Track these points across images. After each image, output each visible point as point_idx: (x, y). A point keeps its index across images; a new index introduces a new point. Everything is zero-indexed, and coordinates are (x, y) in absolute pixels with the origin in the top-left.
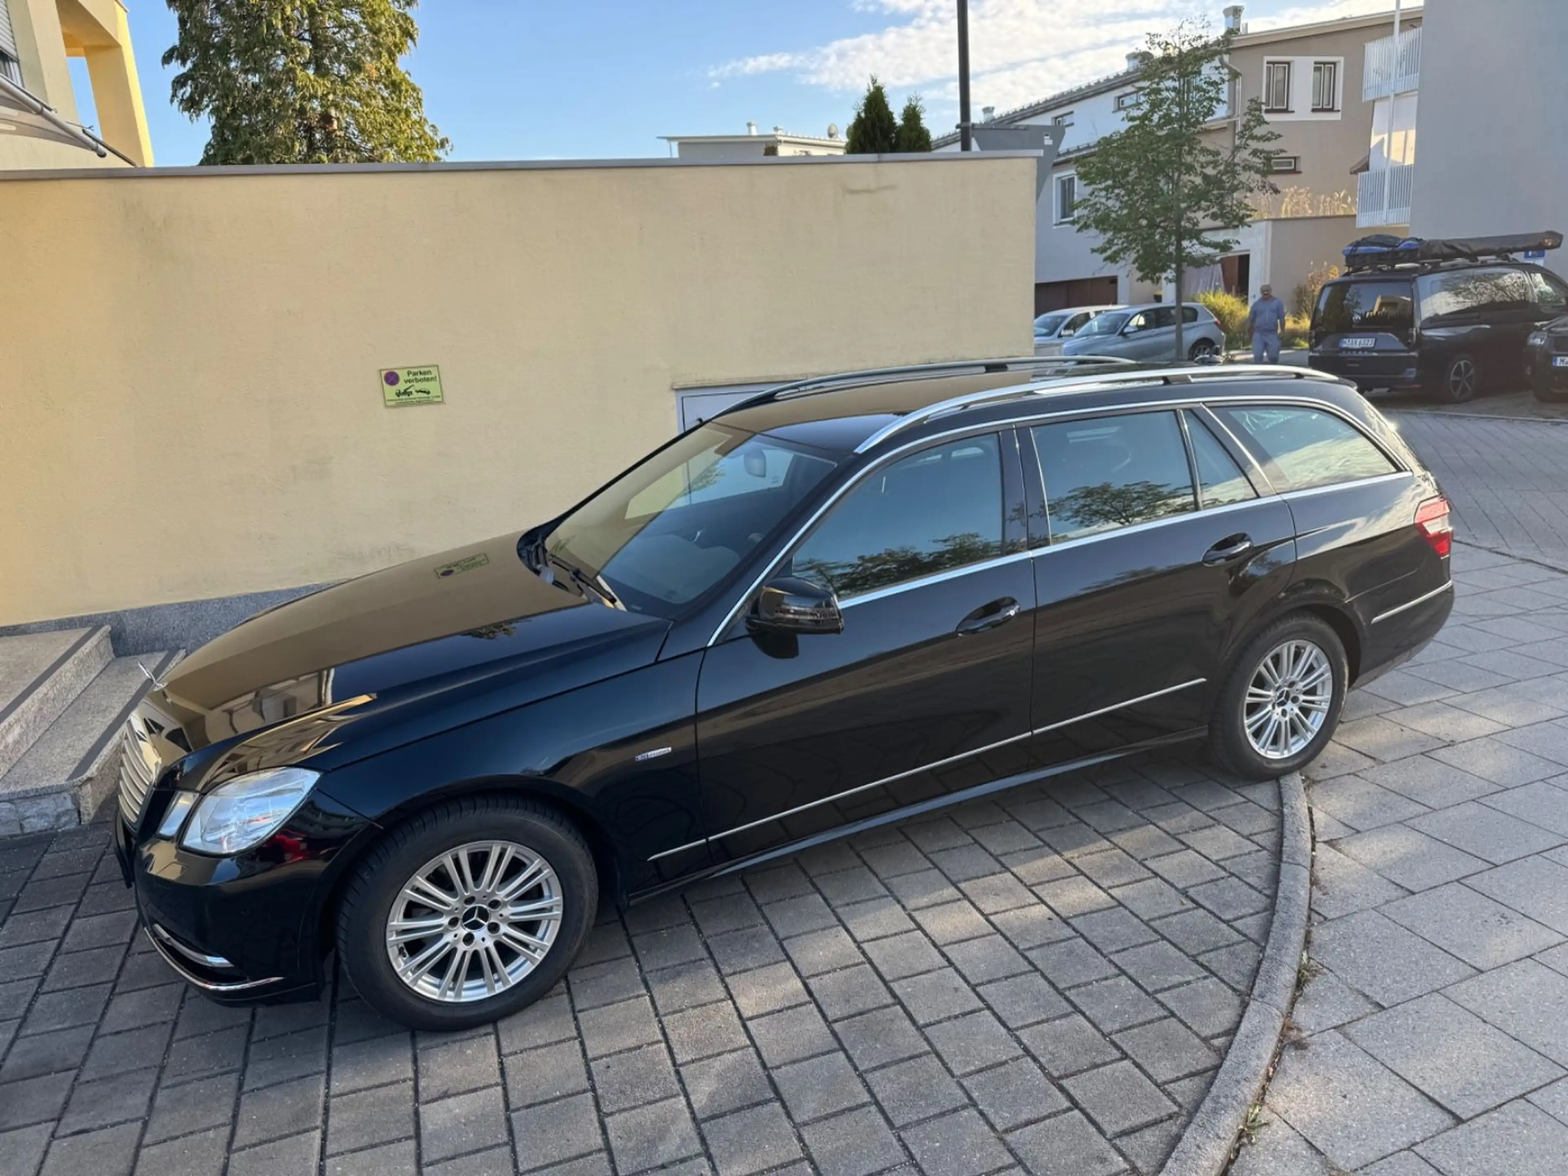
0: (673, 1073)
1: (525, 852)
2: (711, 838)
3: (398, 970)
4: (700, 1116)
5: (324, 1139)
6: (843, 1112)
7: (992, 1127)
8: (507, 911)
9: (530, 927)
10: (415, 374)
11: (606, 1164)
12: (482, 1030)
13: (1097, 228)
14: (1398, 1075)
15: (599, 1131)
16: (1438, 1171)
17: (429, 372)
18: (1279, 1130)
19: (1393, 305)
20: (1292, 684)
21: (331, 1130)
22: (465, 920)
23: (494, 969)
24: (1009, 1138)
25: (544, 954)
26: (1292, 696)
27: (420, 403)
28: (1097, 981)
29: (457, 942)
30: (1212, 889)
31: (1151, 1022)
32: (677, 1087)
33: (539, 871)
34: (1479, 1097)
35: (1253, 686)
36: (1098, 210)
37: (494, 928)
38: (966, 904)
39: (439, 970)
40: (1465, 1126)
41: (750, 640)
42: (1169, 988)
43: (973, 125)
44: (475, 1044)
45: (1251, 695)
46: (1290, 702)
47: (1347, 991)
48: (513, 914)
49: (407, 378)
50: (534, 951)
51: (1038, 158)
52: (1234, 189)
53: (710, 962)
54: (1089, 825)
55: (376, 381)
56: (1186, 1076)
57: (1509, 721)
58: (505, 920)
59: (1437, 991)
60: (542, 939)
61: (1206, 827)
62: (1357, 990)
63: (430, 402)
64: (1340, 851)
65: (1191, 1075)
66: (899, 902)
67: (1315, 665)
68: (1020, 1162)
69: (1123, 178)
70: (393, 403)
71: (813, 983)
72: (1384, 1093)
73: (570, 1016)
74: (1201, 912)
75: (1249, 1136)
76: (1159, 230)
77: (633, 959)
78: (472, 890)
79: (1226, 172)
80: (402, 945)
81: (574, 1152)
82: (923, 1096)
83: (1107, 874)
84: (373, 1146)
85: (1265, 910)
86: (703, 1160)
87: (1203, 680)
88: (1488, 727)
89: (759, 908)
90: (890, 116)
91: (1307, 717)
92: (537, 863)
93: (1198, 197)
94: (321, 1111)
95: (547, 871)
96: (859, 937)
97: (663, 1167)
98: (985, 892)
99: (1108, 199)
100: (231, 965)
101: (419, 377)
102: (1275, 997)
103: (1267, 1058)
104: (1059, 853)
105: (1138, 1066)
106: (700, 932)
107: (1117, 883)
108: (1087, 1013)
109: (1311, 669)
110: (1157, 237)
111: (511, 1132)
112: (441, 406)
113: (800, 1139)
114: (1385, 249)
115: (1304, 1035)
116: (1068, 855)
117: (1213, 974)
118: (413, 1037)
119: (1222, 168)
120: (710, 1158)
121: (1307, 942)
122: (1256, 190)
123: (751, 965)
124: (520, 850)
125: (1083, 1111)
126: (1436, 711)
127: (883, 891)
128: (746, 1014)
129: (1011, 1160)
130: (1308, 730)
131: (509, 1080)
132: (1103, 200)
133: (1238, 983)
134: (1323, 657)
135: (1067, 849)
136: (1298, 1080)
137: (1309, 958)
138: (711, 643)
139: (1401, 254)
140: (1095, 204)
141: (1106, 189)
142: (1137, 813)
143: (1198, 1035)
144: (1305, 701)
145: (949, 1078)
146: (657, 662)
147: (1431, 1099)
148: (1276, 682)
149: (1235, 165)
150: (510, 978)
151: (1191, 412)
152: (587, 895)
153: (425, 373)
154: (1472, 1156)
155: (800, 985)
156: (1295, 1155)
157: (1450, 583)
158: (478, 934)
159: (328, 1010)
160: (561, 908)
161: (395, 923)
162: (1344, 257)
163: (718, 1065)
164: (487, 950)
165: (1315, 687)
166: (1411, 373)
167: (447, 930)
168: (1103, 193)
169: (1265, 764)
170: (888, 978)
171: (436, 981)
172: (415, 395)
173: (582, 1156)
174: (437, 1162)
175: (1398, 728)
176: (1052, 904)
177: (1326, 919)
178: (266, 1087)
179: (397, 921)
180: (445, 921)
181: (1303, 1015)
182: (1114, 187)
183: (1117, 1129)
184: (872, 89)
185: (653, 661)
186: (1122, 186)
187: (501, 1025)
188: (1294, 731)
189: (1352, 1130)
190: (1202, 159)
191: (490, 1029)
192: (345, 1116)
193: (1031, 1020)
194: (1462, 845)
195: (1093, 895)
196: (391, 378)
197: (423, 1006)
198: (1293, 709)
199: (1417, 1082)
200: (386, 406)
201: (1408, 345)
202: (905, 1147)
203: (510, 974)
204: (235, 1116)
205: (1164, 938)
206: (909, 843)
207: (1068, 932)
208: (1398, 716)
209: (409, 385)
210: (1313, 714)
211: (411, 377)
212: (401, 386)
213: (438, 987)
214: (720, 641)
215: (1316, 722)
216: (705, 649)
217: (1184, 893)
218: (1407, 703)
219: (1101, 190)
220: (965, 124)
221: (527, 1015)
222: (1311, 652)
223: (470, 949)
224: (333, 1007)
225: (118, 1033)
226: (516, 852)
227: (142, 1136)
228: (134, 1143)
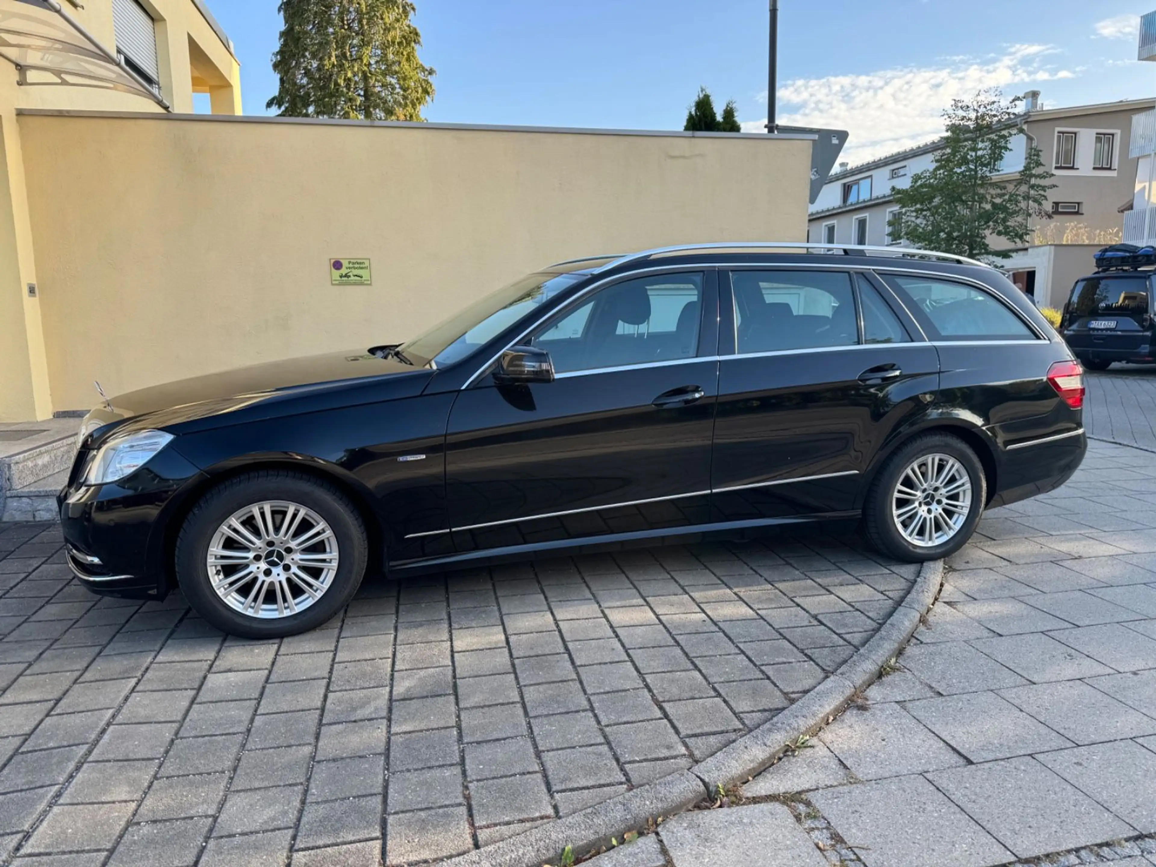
0: (388, 675)
1: (314, 516)
2: (453, 529)
3: (214, 584)
4: (394, 698)
5: (137, 684)
6: (497, 705)
7: (599, 722)
8: (297, 556)
9: (314, 572)
10: (353, 263)
11: (317, 716)
12: (271, 641)
13: (908, 239)
14: (934, 733)
15: (322, 699)
16: (938, 789)
17: (363, 263)
18: (821, 751)
19: (1134, 298)
20: (936, 489)
21: (145, 678)
22: (266, 558)
23: (285, 600)
24: (607, 729)
25: (322, 594)
26: (937, 498)
27: (355, 284)
28: (720, 655)
29: (259, 572)
30: (839, 616)
31: (751, 680)
32: (388, 682)
33: (324, 531)
34: (993, 751)
35: (902, 484)
36: (909, 226)
37: (287, 568)
38: (647, 608)
39: (244, 591)
40: (973, 766)
41: (495, 390)
42: (774, 664)
43: (777, 126)
44: (263, 647)
45: (900, 492)
46: (935, 503)
47: (917, 683)
48: (302, 560)
49: (348, 266)
50: (316, 591)
51: (814, 141)
52: (1016, 213)
53: (447, 622)
54: (761, 576)
55: (327, 266)
56: (759, 711)
57: (1133, 549)
58: (295, 563)
59: (992, 691)
60: (322, 583)
61: (852, 584)
62: (926, 684)
63: (362, 284)
64: (955, 608)
65: (765, 710)
66: (598, 603)
67: (958, 477)
68: (608, 743)
69: (929, 203)
70: (337, 282)
71: (512, 639)
72: (917, 741)
73: (335, 640)
74: (823, 627)
75: (793, 751)
76: (956, 242)
77: (394, 617)
78: (272, 537)
79: (1010, 200)
80: (219, 568)
81: (299, 707)
82: (558, 702)
83: (761, 602)
84: (167, 690)
85: (873, 630)
86: (385, 721)
87: (856, 472)
88: (1111, 550)
89: (497, 598)
90: (713, 115)
91: (950, 518)
92: (321, 525)
93: (987, 217)
94: (143, 669)
95: (329, 533)
96: (558, 617)
97: (355, 721)
98: (663, 604)
99: (917, 217)
100: (100, 562)
101: (356, 266)
102: (853, 676)
103: (828, 708)
104: (730, 588)
105: (725, 701)
106: (448, 606)
107: (765, 607)
108: (703, 671)
109: (953, 480)
110: (954, 246)
111: (262, 694)
112: (369, 287)
113: (458, 716)
114: (1128, 254)
115: (869, 703)
116: (736, 590)
117: (811, 659)
118: (224, 640)
119: (1007, 197)
120: (389, 720)
121: (900, 653)
122: (1034, 215)
123: (474, 625)
124: (309, 513)
125: (670, 721)
126: (1076, 539)
127: (590, 596)
128: (456, 649)
129: (603, 741)
130: (950, 528)
131: (275, 668)
132: (913, 219)
133: (829, 666)
134: (963, 471)
135: (737, 587)
136: (851, 727)
137: (896, 662)
138: (463, 387)
139: (1140, 258)
140: (907, 222)
141: (916, 211)
142: (803, 573)
143: (781, 691)
144: (947, 504)
145: (582, 694)
146: (423, 396)
147: (954, 749)
148: (922, 485)
149: (1017, 195)
150: (296, 608)
151: (862, 274)
152: (356, 554)
153: (360, 263)
154: (970, 783)
155: (503, 637)
156: (826, 767)
157: (1080, 431)
158: (275, 570)
160: (337, 561)
161: (214, 549)
162: (1095, 260)
163: (422, 673)
164: (280, 582)
165: (958, 494)
166: (1145, 348)
167: (252, 562)
168: (914, 214)
169: (911, 548)
170: (567, 639)
171: (242, 600)
172: (352, 278)
173: (303, 710)
174: (204, 703)
175: (1039, 546)
176: (709, 613)
177: (922, 643)
178: (115, 655)
179: (216, 549)
180: (251, 555)
181: (874, 693)
182: (922, 210)
183: (689, 732)
184: (701, 96)
185: (419, 394)
186: (929, 209)
187: (286, 640)
188: (938, 528)
189: (879, 759)
190: (993, 191)
191: (277, 641)
192: (157, 673)
193: (659, 670)
194: (1058, 614)
195: (743, 611)
196: (337, 265)
197: (229, 614)
198: (937, 510)
199: (948, 739)
200: (333, 284)
201: (1143, 327)
202: (530, 728)
203: (296, 604)
204: (87, 667)
205: (785, 638)
206: (623, 576)
207: (714, 628)
208: (1042, 540)
209: (349, 270)
210: (955, 516)
211: (351, 265)
212: (344, 271)
213: (243, 604)
214: (471, 387)
215: (957, 523)
216: (460, 391)
217: (815, 617)
218: (1054, 533)
219: (912, 211)
220: (771, 125)
221: (308, 636)
222: (953, 465)
223: (268, 580)
224: (181, 620)
225: (40, 621)
226: (306, 514)
227: (25, 670)
228: (18, 673)
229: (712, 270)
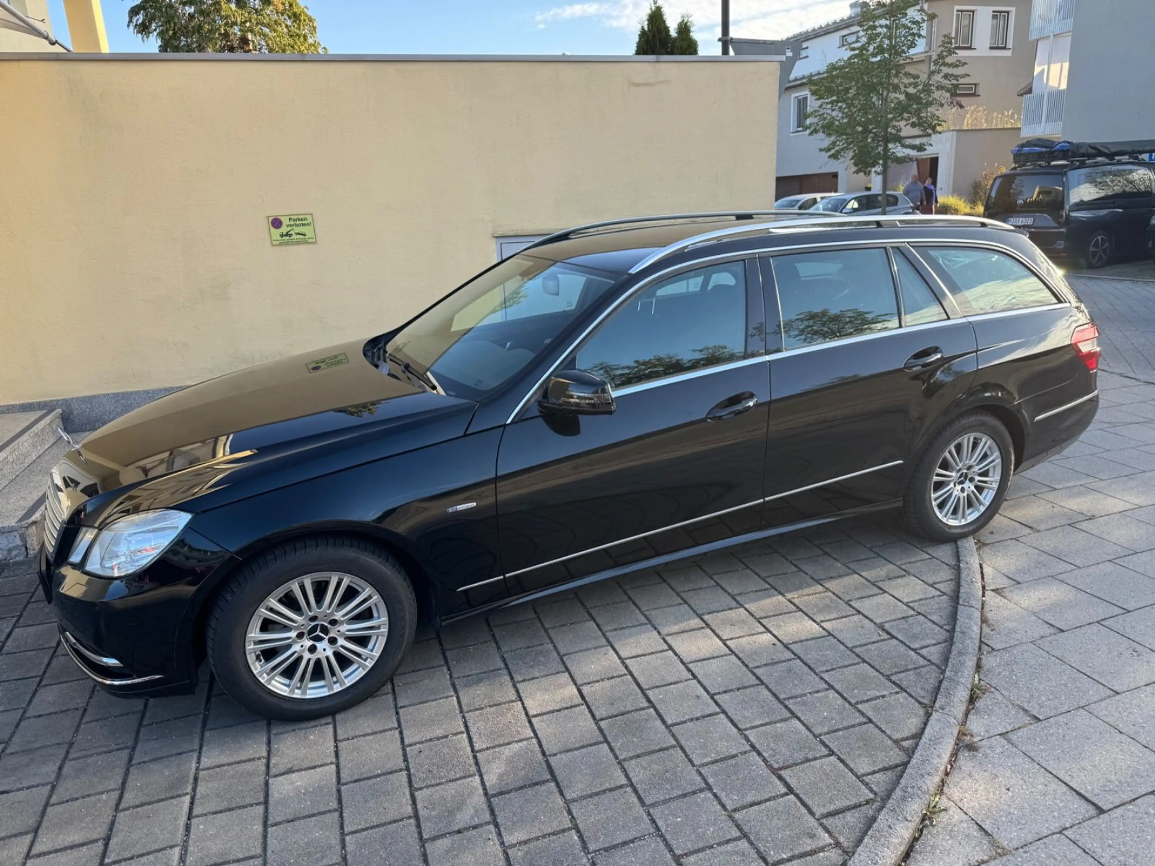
0: (471, 758)
1: (358, 583)
2: (507, 575)
3: (255, 672)
4: (491, 792)
5: (192, 803)
6: (604, 791)
7: (724, 807)
8: (344, 628)
9: (362, 641)
10: (294, 220)
11: (413, 828)
12: (323, 721)
13: (824, 132)
14: (1051, 773)
15: (410, 802)
16: (1084, 851)
17: (306, 219)
18: (955, 815)
19: (1049, 193)
20: (970, 468)
21: (198, 796)
22: (309, 634)
23: (333, 673)
24: (737, 816)
25: (373, 663)
26: (969, 477)
27: (298, 243)
28: (810, 693)
29: (303, 651)
30: (903, 624)
31: (853, 726)
32: (473, 769)
33: (370, 597)
34: (1117, 792)
35: (940, 468)
36: (825, 119)
37: (333, 641)
38: (708, 631)
39: (289, 673)
40: (1106, 815)
41: (540, 420)
42: (868, 701)
43: (731, 39)
44: (317, 731)
45: (938, 475)
46: (967, 481)
47: (1010, 706)
48: (349, 631)
49: (288, 223)
50: (365, 660)
51: (781, 62)
52: (930, 104)
53: (505, 671)
54: (806, 574)
55: (264, 225)
56: (880, 770)
57: (1136, 501)
58: (342, 635)
59: (1083, 707)
60: (372, 651)
61: (898, 577)
62: (1018, 705)
63: (306, 242)
64: (1004, 597)
65: (885, 769)
66: (655, 628)
67: (989, 453)
68: (745, 836)
69: (845, 95)
70: (278, 243)
71: (585, 690)
72: (1040, 787)
73: (393, 711)
74: (894, 641)
75: (930, 819)
76: (871, 135)
77: (445, 669)
78: (315, 611)
79: (923, 91)
80: (259, 653)
81: (390, 817)
82: (669, 781)
83: (820, 611)
84: (230, 810)
85: (946, 641)
86: (491, 827)
87: (901, 462)
88: (1121, 506)
89: (546, 630)
90: (667, 29)
91: (980, 494)
92: (367, 591)
93: (901, 109)
94: (191, 780)
95: (376, 598)
96: (624, 654)
97: (459, 832)
98: (724, 623)
99: (833, 110)
100: (121, 665)
101: (298, 222)
102: (953, 709)
103: (946, 757)
104: (782, 595)
105: (842, 761)
106: (499, 648)
107: (827, 618)
108: (802, 719)
109: (985, 456)
110: (869, 140)
111: (340, 801)
112: (315, 246)
113: (570, 812)
114: (1044, 150)
115: (976, 739)
116: (789, 596)
117: (904, 690)
118: (269, 724)
119: (920, 87)
120: (497, 826)
121: (979, 667)
122: (946, 105)
123: (537, 674)
124: (354, 580)
125: (797, 796)
126: (1080, 494)
127: (643, 620)
128: (532, 712)
129: (738, 834)
130: (980, 503)
131: (342, 760)
132: (829, 111)
133: (923, 697)
134: (995, 447)
135: (789, 591)
136: (970, 775)
137: (980, 680)
138: (509, 421)
139: (1056, 154)
140: (823, 114)
141: (832, 103)
142: (845, 565)
143: (890, 738)
144: (979, 481)
145: (690, 767)
146: (465, 435)
147: (1079, 794)
148: (957, 465)
149: (930, 85)
150: (346, 681)
151: (898, 249)
152: (407, 617)
153: (302, 220)
154: (1112, 839)
155: (575, 690)
156: (967, 836)
157: (1096, 392)
158: (320, 645)
159: (203, 701)
160: (387, 626)
161: (252, 635)
162: (1012, 156)
163: (507, 751)
164: (327, 658)
165: (988, 470)
166: (1061, 244)
167: (295, 642)
168: (829, 106)
169: (946, 529)
170: (645, 687)
171: (287, 681)
172: (295, 236)
173: (395, 821)
174: (280, 823)
175: (1050, 505)
176: (775, 632)
177: (993, 649)
178: (150, 761)
179: (254, 633)
180: (293, 634)
181: (975, 725)
182: (837, 101)
183: (824, 811)
184: (653, 8)
185: (462, 434)
186: (844, 101)
187: (339, 717)
188: (970, 504)
189: (1014, 817)
190: (906, 81)
191: (329, 719)
192: (210, 785)
193: (757, 723)
194: (1101, 595)
195: (810, 628)
196: (277, 223)
197: (276, 701)
198: (970, 488)
199: (1067, 779)
200: (273, 245)
201: (1059, 223)
202: (653, 821)
203: (346, 677)
204: (124, 783)
205: (864, 661)
206: (665, 584)
207: (788, 655)
208: (1051, 496)
209: (289, 228)
210: (985, 492)
211: (292, 222)
212: (284, 229)
213: (288, 686)
214: (517, 420)
215: (987, 498)
216: (505, 426)
217: (881, 627)
218: (1057, 487)
219: (828, 103)
220: (725, 38)
221: (361, 709)
222: (986, 442)
223: (314, 657)
224: (208, 700)
225: (40, 716)
226: (351, 582)
227: (50, 797)
228: (43, 803)
229: (752, 259)
